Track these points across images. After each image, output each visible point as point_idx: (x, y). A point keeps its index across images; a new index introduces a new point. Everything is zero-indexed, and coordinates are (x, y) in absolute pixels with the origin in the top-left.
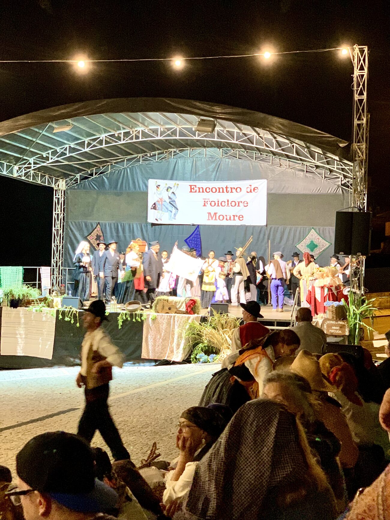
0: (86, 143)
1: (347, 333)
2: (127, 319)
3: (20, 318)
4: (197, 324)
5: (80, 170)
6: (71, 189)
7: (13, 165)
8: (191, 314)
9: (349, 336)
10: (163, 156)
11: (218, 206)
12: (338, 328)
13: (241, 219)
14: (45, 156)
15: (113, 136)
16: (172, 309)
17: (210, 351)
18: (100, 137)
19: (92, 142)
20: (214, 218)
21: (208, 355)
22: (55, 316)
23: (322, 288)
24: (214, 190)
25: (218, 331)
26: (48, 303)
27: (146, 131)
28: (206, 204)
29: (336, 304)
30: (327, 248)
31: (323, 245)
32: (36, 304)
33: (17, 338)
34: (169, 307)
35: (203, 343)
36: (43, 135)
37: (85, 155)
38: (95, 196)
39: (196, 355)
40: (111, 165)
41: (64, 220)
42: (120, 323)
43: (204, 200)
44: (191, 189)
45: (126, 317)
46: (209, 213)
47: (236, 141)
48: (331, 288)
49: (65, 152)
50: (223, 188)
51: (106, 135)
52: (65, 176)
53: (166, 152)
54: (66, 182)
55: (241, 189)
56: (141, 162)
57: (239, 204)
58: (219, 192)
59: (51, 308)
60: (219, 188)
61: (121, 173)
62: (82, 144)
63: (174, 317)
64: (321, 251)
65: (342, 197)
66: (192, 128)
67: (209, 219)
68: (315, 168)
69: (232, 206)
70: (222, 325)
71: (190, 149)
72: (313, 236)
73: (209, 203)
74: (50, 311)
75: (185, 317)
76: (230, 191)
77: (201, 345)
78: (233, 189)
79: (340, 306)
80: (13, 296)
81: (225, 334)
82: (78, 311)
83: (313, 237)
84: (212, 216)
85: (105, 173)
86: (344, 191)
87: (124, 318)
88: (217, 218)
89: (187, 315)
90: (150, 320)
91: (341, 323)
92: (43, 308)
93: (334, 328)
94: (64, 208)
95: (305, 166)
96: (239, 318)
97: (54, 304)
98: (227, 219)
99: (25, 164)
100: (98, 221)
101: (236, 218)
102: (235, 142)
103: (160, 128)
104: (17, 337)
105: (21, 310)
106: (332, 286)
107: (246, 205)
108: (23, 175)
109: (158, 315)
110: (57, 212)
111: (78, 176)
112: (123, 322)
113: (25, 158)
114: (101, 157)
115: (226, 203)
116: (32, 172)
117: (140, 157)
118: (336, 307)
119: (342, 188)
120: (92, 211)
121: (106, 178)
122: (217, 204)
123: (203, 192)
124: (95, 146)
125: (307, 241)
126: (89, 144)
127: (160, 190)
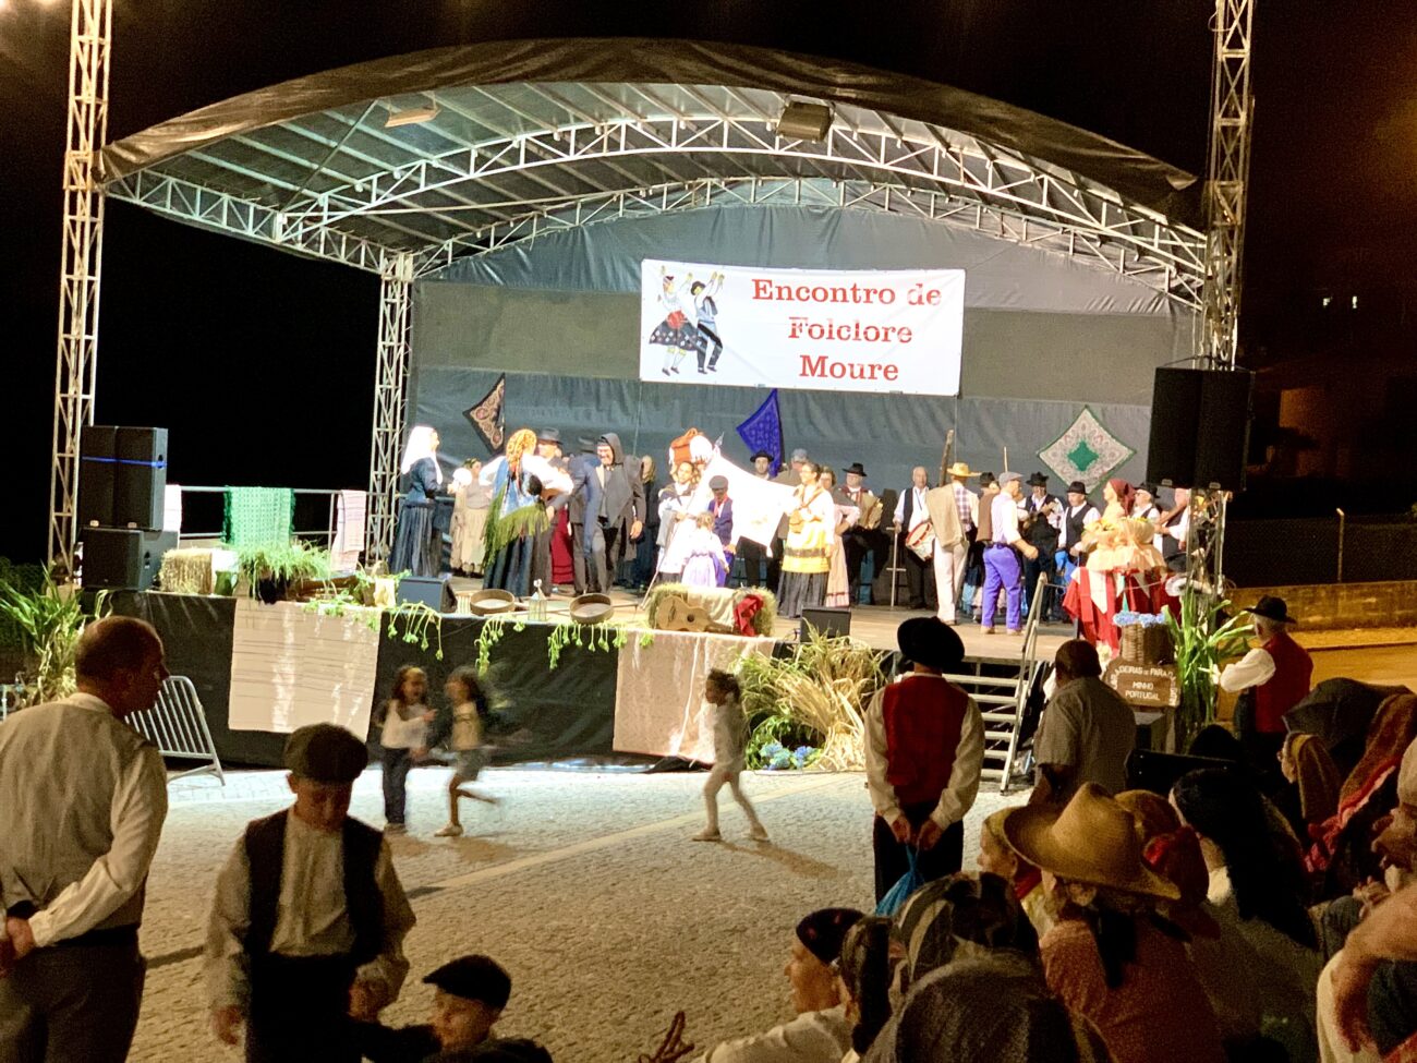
0: (474, 155)
1: (1173, 702)
2: (573, 643)
3: (282, 630)
4: (765, 661)
5: (453, 230)
6: (427, 279)
7: (272, 211)
8: (749, 635)
9: (1178, 710)
10: (682, 197)
11: (830, 337)
12: (1149, 686)
13: (891, 375)
14: (359, 189)
15: (547, 138)
16: (697, 620)
17: (798, 737)
18: (510, 143)
19: (489, 154)
21: (793, 749)
22: (378, 627)
23: (1110, 575)
24: (820, 294)
25: (821, 683)
26: (360, 592)
27: (639, 128)
28: (798, 333)
29: (1145, 620)
30: (1124, 463)
31: (1113, 455)
32: (327, 594)
33: (273, 684)
34: (690, 613)
35: (778, 714)
36: (357, 131)
37: (469, 188)
38: (495, 301)
39: (760, 747)
40: (540, 216)
41: (406, 363)
42: (554, 654)
43: (791, 322)
44: (758, 289)
45: (570, 637)
46: (806, 358)
47: (886, 162)
48: (1135, 575)
49: (415, 179)
50: (844, 291)
51: (530, 136)
52: (413, 244)
53: (690, 187)
54: (416, 259)
55: (892, 293)
56: (620, 213)
57: (886, 334)
58: (835, 300)
59: (368, 605)
60: (835, 291)
61: (567, 239)
62: (462, 160)
63: (703, 641)
64: (1107, 469)
65: (1170, 323)
66: (765, 124)
67: (804, 374)
68: (1098, 244)
69: (867, 338)
70: (833, 668)
71: (756, 182)
72: (1087, 427)
73: (805, 329)
74: (365, 614)
75: (732, 643)
76: (864, 298)
77: (772, 722)
78: (872, 294)
79: (1157, 625)
80: (266, 568)
81: (839, 693)
82: (440, 616)
83: (1087, 432)
84: (814, 364)
85: (523, 240)
86: (1176, 309)
87: (566, 640)
88: (827, 372)
89: (738, 639)
90: (637, 649)
91: (1158, 672)
92: (347, 606)
93: (1138, 685)
94: (407, 333)
95: (1072, 237)
96: (878, 651)
97: (376, 595)
98: (852, 375)
99: (305, 207)
100: (500, 371)
101: (879, 374)
102: (881, 165)
103: (678, 122)
104: (274, 681)
105: (287, 608)
106: (1136, 571)
107: (905, 338)
108: (300, 238)
109: (657, 636)
110: (389, 341)
111: (448, 245)
112: (561, 652)
113: (305, 192)
114: (513, 195)
115: (853, 329)
116: (324, 232)
117: (618, 198)
118: (1146, 630)
119: (1171, 300)
120: (486, 340)
121: (526, 251)
122: (826, 334)
123: (790, 298)
124: (496, 165)
125: (1068, 442)
126: (481, 160)
127: (673, 291)
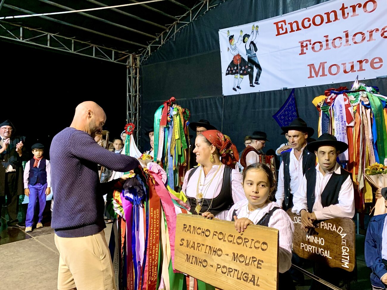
11: (327, 48)
13: (376, 65)
20: (321, 73)
24: (318, 20)
28: (305, 50)
40: (177, 23)
43: (300, 45)
44: (278, 29)
46: (312, 66)
50: (335, 12)
56: (208, 9)
57: (371, 35)
58: (329, 21)
60: (328, 14)
67: (311, 77)
69: (355, 43)
73: (310, 47)
76: (351, 13)
84: (317, 71)
85: (172, 37)
88: (326, 72)
98: (345, 72)
101: (366, 66)
111: (149, 48)
115: (344, 39)
117: (206, 2)
121: (172, 42)
122: (324, 47)
127: (234, 43)
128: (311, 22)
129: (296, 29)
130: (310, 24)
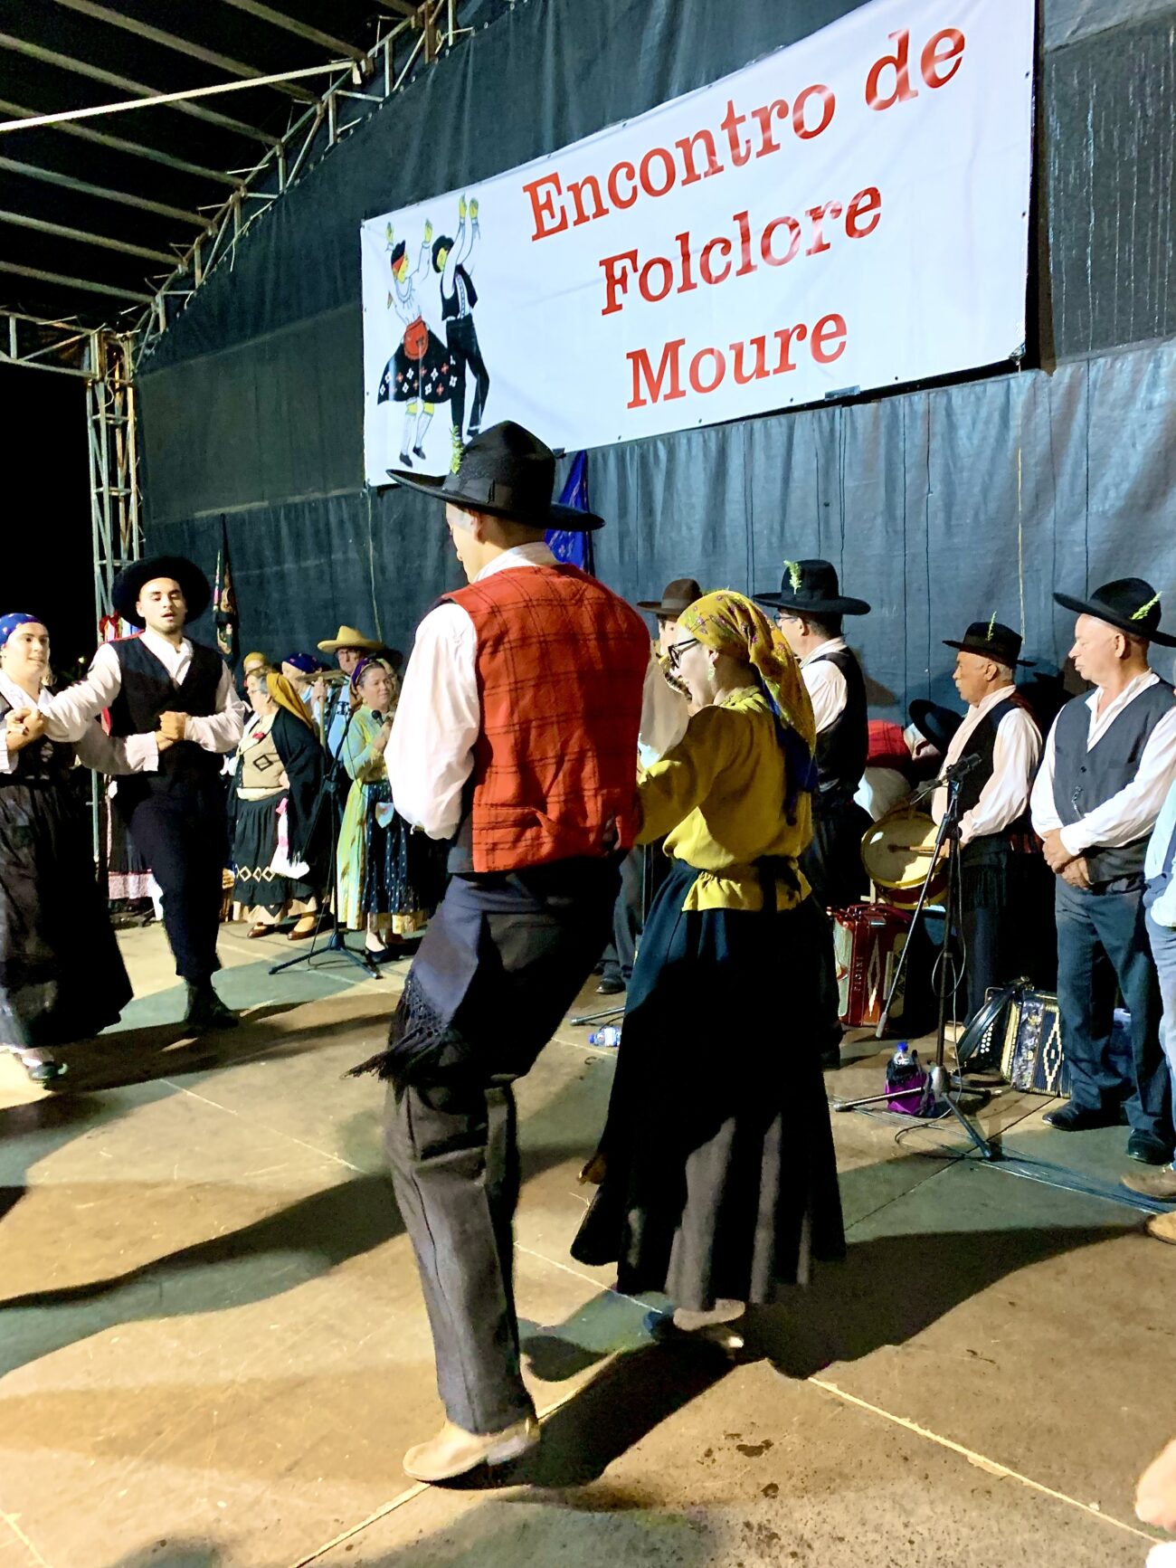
13: (829, 346)
20: (666, 387)
24: (657, 172)
28: (620, 297)
40: (240, 200)
43: (605, 273)
44: (538, 211)
46: (639, 357)
67: (637, 402)
69: (770, 260)
73: (633, 280)
76: (757, 145)
84: (656, 373)
98: (739, 376)
101: (800, 350)
107: (864, 221)
111: (158, 304)
120: (204, 461)
122: (678, 280)
127: (407, 274)
128: (637, 180)
129: (594, 210)
130: (635, 189)
